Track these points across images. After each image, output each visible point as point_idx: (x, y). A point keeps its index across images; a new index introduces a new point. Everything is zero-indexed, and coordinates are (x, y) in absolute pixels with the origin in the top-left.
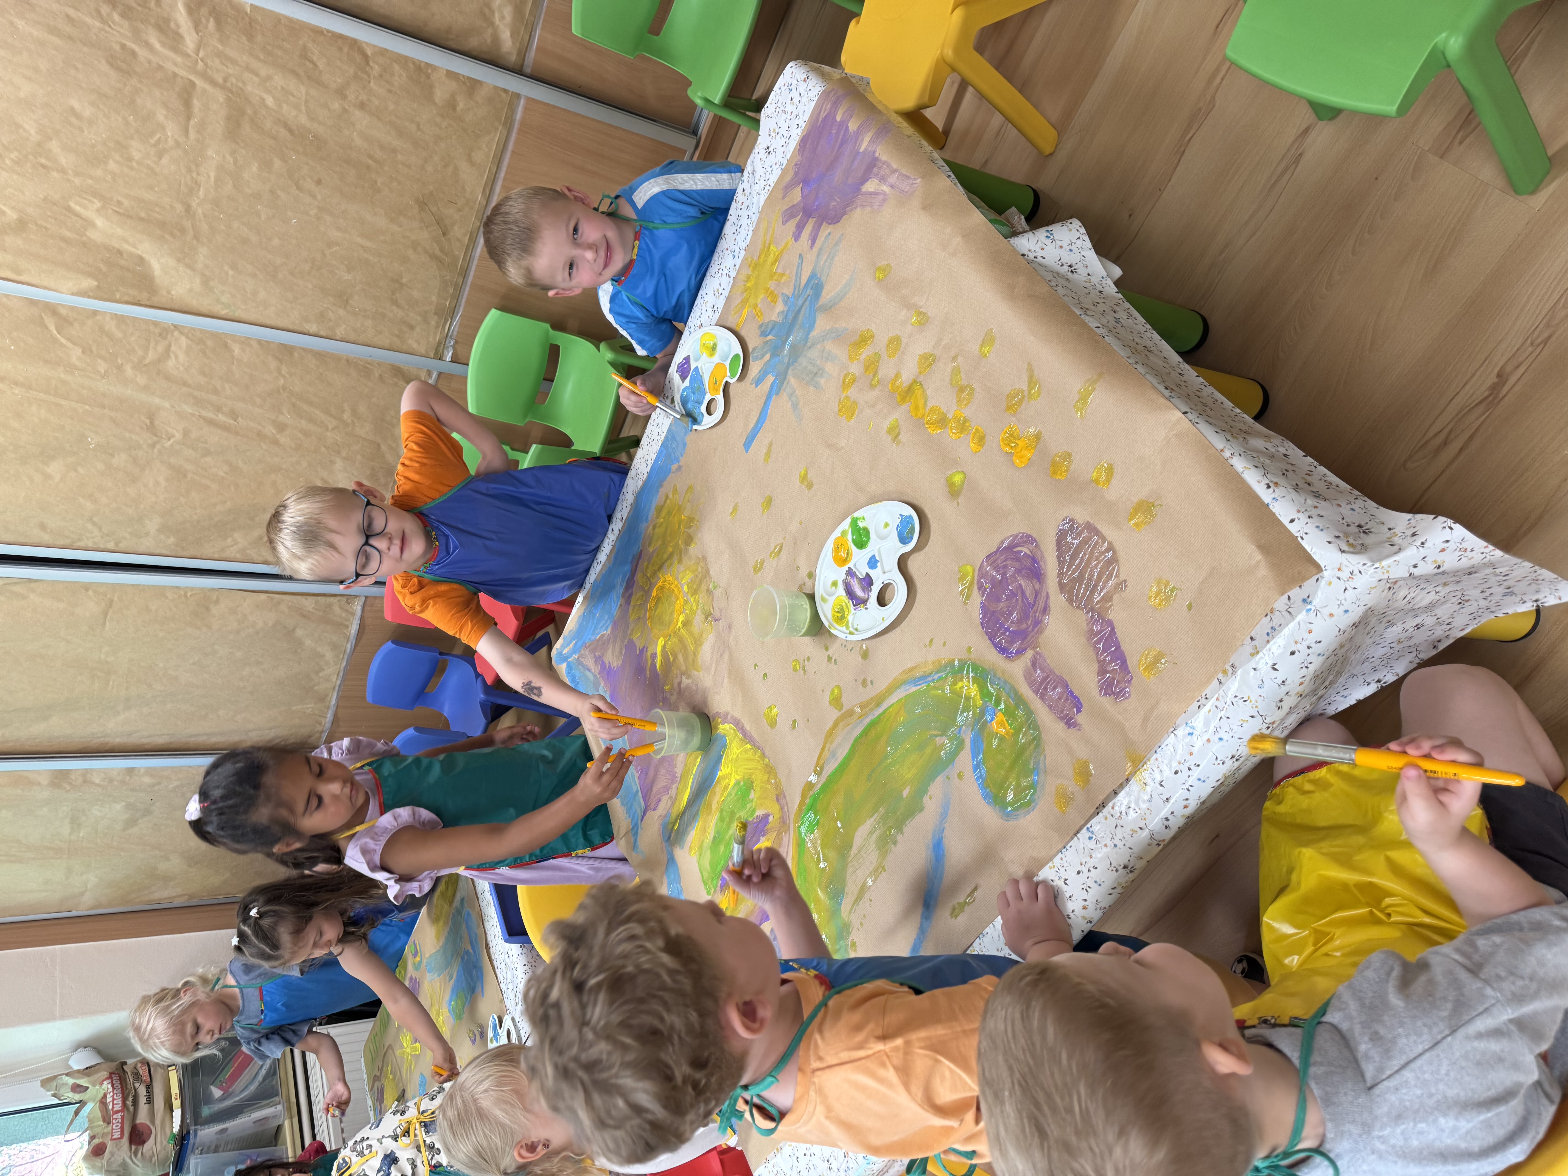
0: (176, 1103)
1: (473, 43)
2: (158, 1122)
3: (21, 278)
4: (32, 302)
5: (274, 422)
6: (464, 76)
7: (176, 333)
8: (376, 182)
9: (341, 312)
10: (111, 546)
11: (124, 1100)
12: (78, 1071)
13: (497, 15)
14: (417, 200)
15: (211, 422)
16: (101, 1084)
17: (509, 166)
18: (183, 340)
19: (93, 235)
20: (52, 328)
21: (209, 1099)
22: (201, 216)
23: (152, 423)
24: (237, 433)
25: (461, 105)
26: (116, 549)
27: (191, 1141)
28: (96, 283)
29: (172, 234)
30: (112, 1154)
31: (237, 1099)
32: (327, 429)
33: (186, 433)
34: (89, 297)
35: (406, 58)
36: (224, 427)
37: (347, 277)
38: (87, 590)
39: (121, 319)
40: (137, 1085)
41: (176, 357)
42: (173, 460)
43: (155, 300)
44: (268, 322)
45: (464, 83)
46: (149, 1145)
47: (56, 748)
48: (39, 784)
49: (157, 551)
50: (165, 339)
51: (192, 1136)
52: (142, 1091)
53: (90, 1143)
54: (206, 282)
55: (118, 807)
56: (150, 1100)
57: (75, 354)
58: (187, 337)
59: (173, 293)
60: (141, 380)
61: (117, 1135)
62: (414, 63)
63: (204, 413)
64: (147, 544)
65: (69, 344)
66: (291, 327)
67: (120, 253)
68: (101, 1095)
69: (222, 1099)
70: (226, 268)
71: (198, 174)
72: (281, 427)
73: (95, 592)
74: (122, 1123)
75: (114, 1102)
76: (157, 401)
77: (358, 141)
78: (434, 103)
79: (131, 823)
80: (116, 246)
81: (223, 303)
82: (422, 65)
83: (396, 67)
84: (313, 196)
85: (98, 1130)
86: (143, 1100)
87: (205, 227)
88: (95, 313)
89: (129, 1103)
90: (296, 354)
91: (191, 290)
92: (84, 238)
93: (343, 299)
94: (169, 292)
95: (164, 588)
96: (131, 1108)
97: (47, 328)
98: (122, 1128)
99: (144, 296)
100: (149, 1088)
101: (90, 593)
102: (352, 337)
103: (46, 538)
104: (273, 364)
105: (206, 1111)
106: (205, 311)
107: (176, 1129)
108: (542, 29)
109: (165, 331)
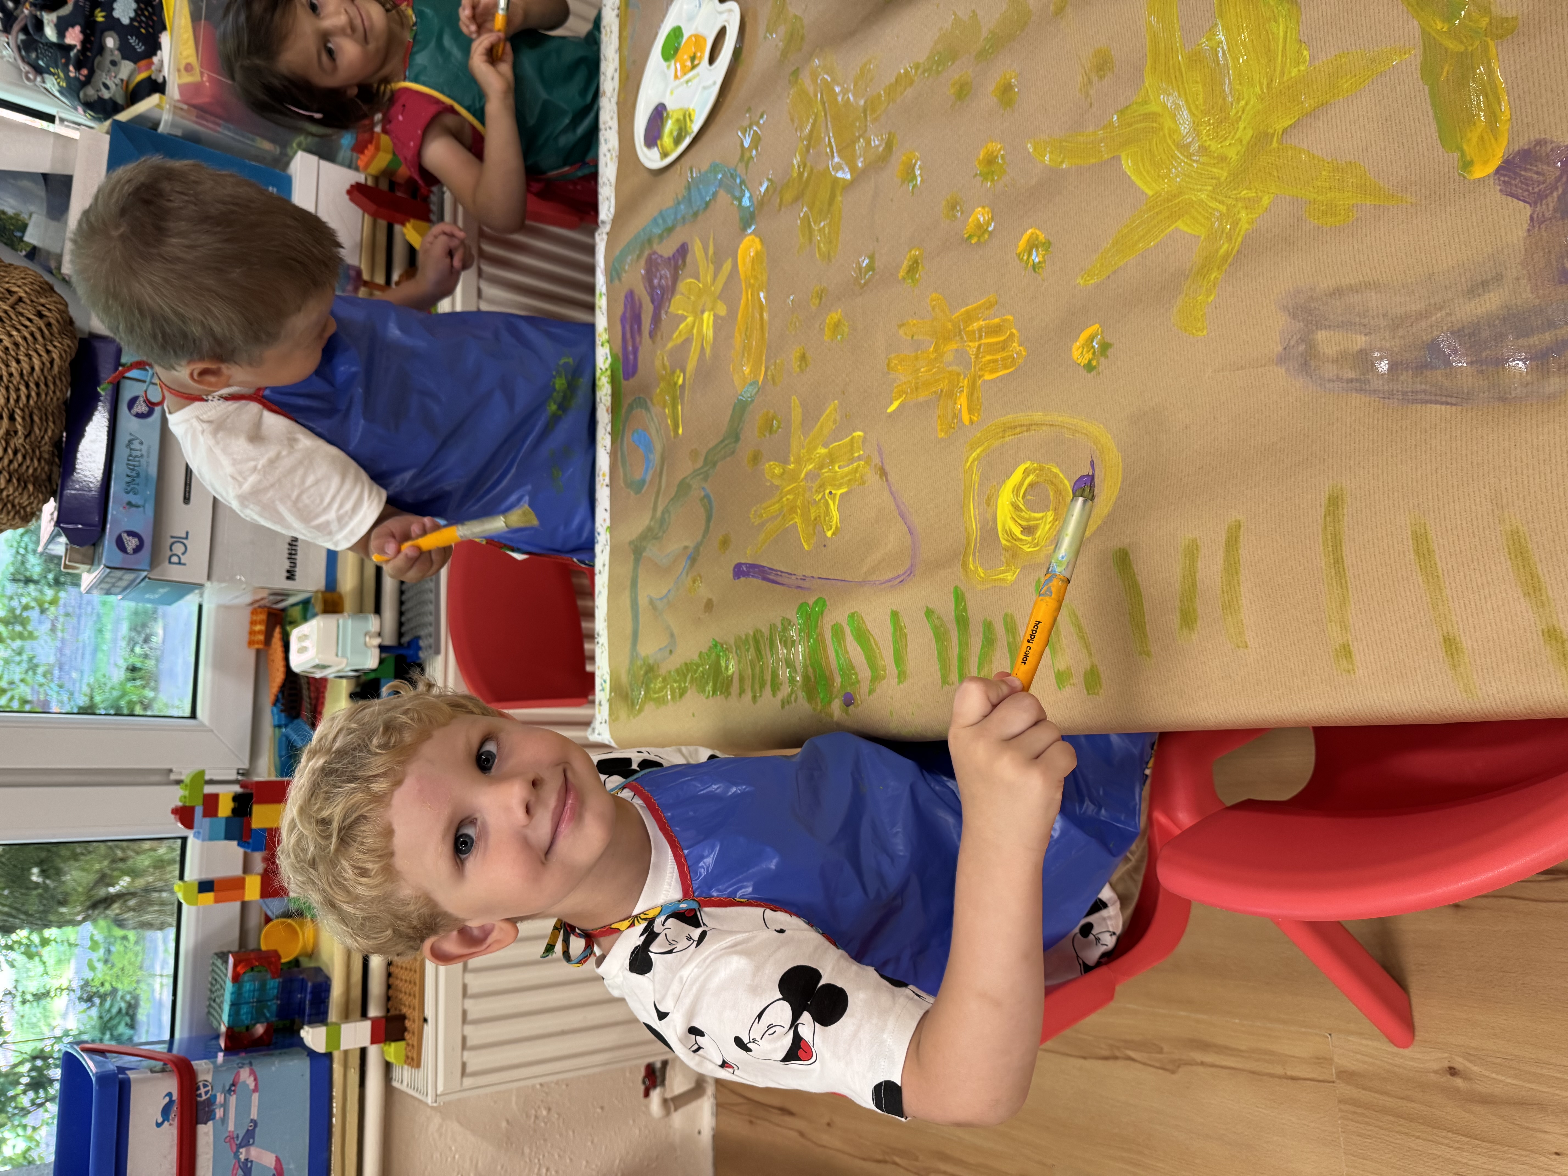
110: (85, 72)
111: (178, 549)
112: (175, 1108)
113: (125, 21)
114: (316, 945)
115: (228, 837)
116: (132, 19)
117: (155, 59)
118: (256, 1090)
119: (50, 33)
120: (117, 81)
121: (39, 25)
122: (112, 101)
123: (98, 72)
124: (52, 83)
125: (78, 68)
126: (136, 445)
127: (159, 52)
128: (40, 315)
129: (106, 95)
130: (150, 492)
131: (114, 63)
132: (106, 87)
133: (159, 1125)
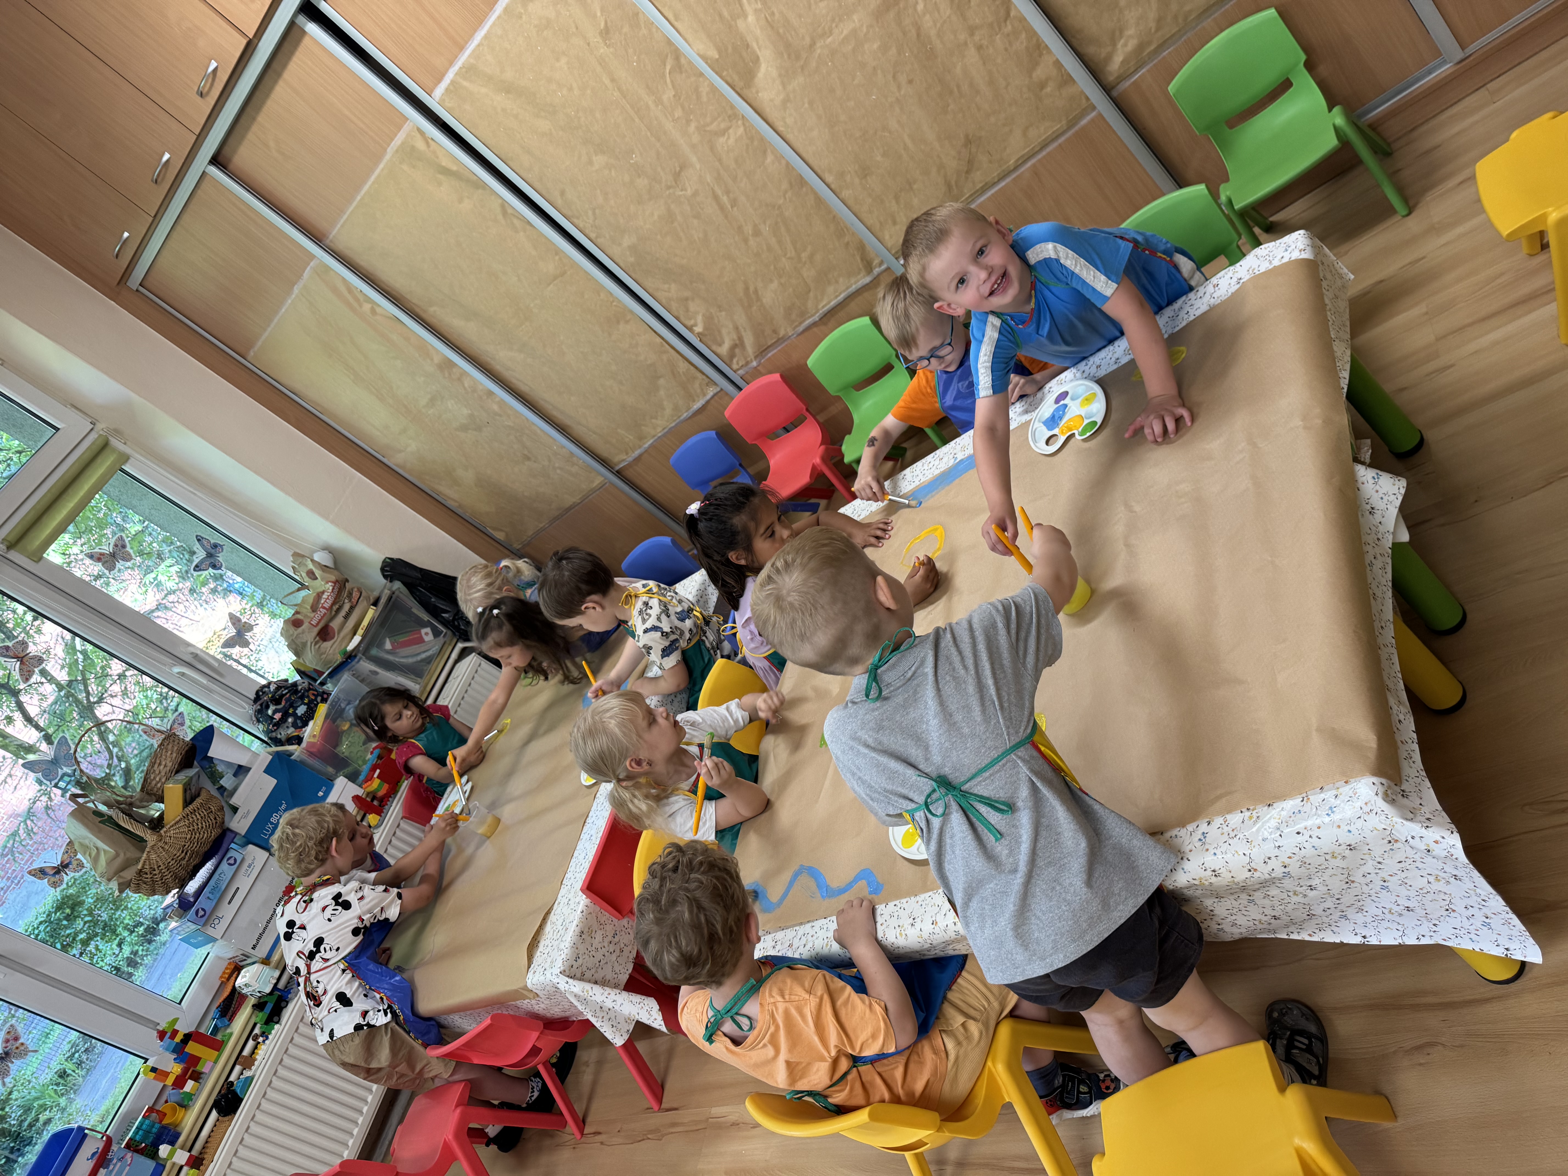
0: (360, 632)
1: (1090, 50)
2: (342, 634)
3: (676, 23)
4: (669, 42)
5: (755, 226)
6: (1066, 70)
7: (740, 122)
8: (948, 106)
9: (857, 181)
10: (593, 236)
11: (334, 604)
12: (319, 564)
13: (1122, 41)
14: (967, 136)
15: (716, 197)
16: (327, 582)
17: (1048, 154)
18: (741, 130)
19: (740, 24)
20: (668, 68)
21: (380, 645)
22: (817, 56)
23: (680, 172)
24: (726, 217)
25: (1048, 89)
26: (594, 240)
27: (353, 663)
28: (717, 57)
29: (789, 56)
30: (303, 632)
31: (397, 659)
32: (786, 255)
33: (695, 194)
34: (706, 63)
35: (1035, 33)
36: (722, 208)
37: (879, 158)
38: (557, 254)
39: (714, 89)
40: (346, 601)
41: (728, 138)
42: (673, 206)
43: (745, 92)
44: (804, 155)
45: (1062, 76)
46: (327, 645)
47: (458, 344)
48: (432, 360)
49: (617, 261)
50: (730, 121)
51: (356, 660)
52: (347, 607)
53: (294, 615)
54: (785, 101)
55: (466, 412)
56: (347, 617)
57: (668, 95)
58: (745, 130)
59: (760, 94)
60: (696, 138)
61: (314, 622)
62: (1038, 40)
63: (716, 188)
64: (615, 251)
65: (670, 86)
66: (816, 168)
67: (748, 46)
68: (321, 590)
69: (388, 652)
70: (806, 100)
71: (836, 26)
72: (757, 233)
73: (560, 259)
74: (322, 617)
75: (327, 600)
76: (694, 159)
77: (958, 70)
78: (1031, 77)
79: (464, 428)
80: (748, 40)
81: (785, 123)
82: (1043, 45)
83: (1024, 35)
84: (899, 87)
85: (304, 611)
86: (343, 613)
87: (814, 64)
88: (701, 74)
89: (335, 608)
90: (804, 189)
91: (772, 100)
92: (733, 23)
93: (865, 172)
94: (757, 92)
95: (603, 287)
96: (333, 613)
97: (665, 65)
98: (320, 620)
99: (740, 84)
100: (352, 608)
101: (557, 258)
102: (850, 202)
103: (559, 202)
104: (785, 185)
105: (374, 652)
106: (770, 120)
107: (350, 647)
108: (1148, 71)
109: (734, 116)
110: (276, 727)
111: (216, 921)
112: (97, 1155)
113: (300, 714)
114: (181, 1121)
115: (174, 1051)
116: (303, 714)
117: (303, 730)
118: (129, 1165)
119: (270, 712)
120: (286, 735)
121: (268, 707)
122: (280, 739)
123: (281, 729)
124: (261, 727)
125: (274, 725)
126: (222, 875)
127: (306, 727)
128: (215, 819)
129: (279, 736)
130: (218, 896)
131: (288, 727)
132: (281, 734)
133: (88, 1159)
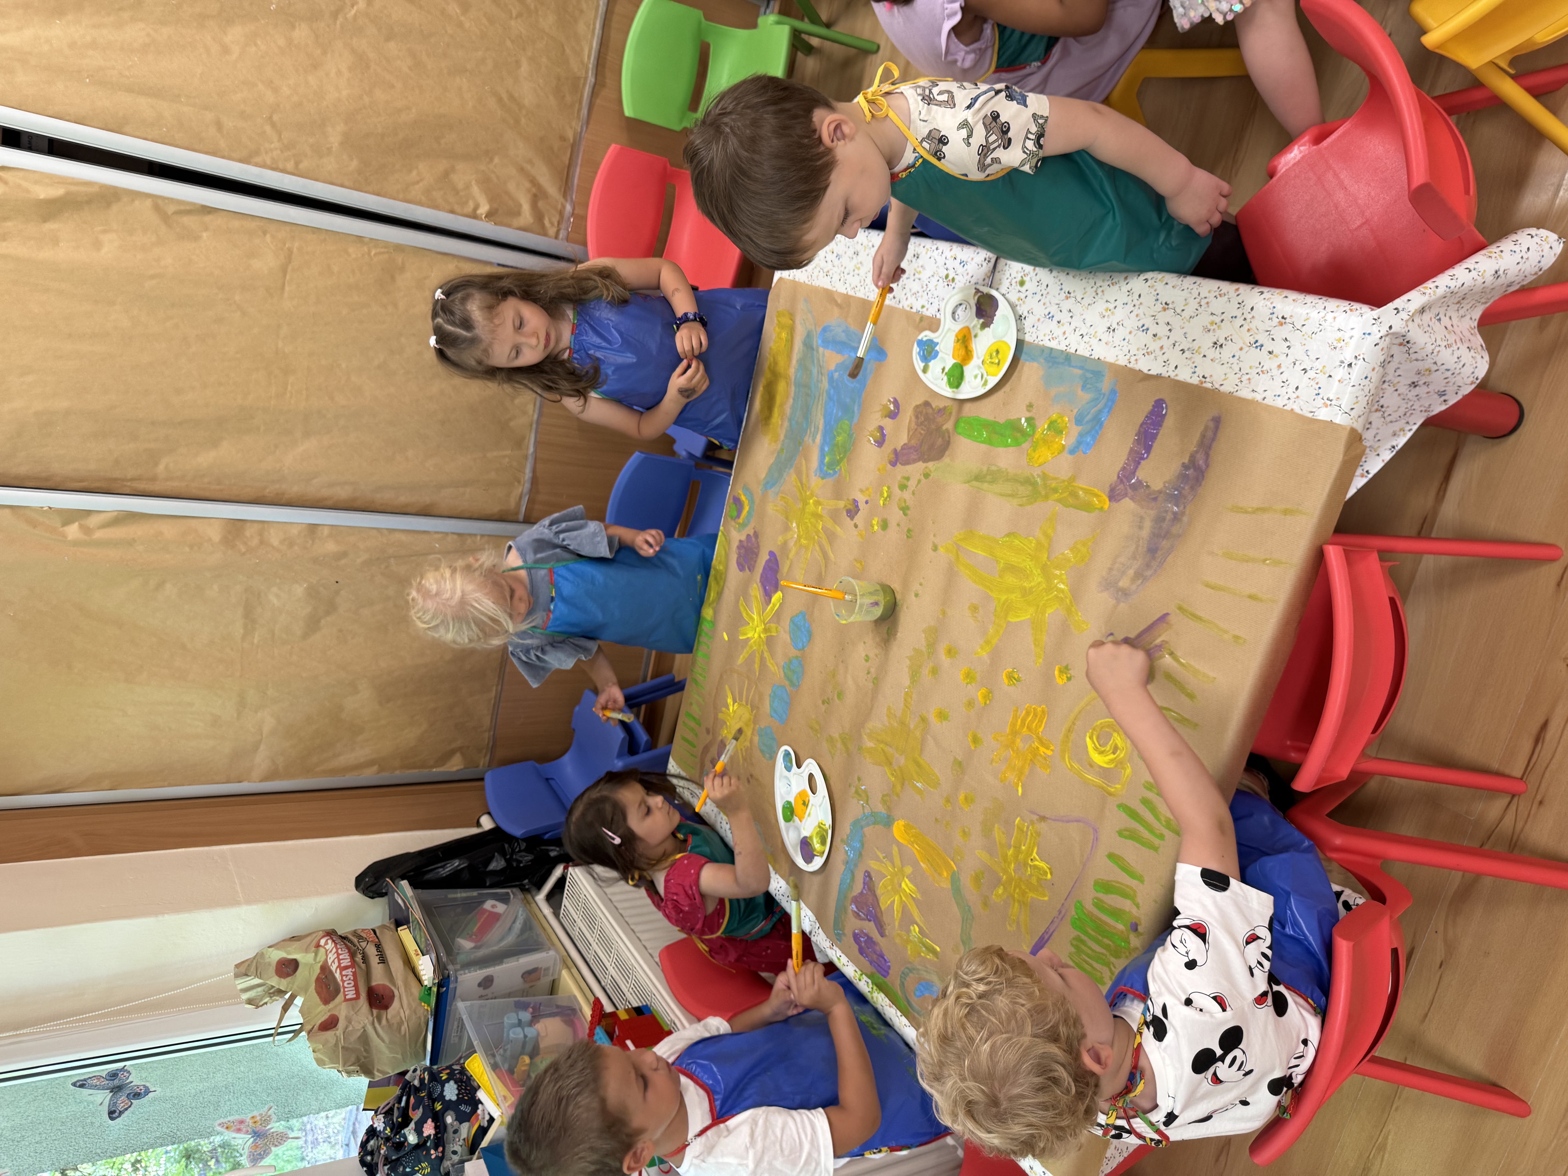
16: (317, 945)
31: (494, 948)
40: (363, 945)
48: (210, 540)
52: (371, 951)
56: (383, 960)
69: (477, 949)
75: (340, 957)
86: (374, 960)
89: (359, 958)
96: (363, 966)
98: (356, 986)
100: (378, 946)
107: (428, 981)
110: (441, 1149)
113: (454, 1098)
116: (457, 1095)
117: (479, 1112)
120: (461, 1142)
123: (447, 1146)
125: (436, 1149)
127: (480, 1106)
132: (455, 1153)
